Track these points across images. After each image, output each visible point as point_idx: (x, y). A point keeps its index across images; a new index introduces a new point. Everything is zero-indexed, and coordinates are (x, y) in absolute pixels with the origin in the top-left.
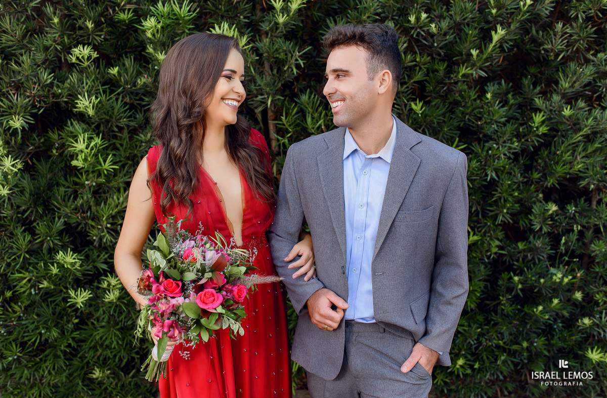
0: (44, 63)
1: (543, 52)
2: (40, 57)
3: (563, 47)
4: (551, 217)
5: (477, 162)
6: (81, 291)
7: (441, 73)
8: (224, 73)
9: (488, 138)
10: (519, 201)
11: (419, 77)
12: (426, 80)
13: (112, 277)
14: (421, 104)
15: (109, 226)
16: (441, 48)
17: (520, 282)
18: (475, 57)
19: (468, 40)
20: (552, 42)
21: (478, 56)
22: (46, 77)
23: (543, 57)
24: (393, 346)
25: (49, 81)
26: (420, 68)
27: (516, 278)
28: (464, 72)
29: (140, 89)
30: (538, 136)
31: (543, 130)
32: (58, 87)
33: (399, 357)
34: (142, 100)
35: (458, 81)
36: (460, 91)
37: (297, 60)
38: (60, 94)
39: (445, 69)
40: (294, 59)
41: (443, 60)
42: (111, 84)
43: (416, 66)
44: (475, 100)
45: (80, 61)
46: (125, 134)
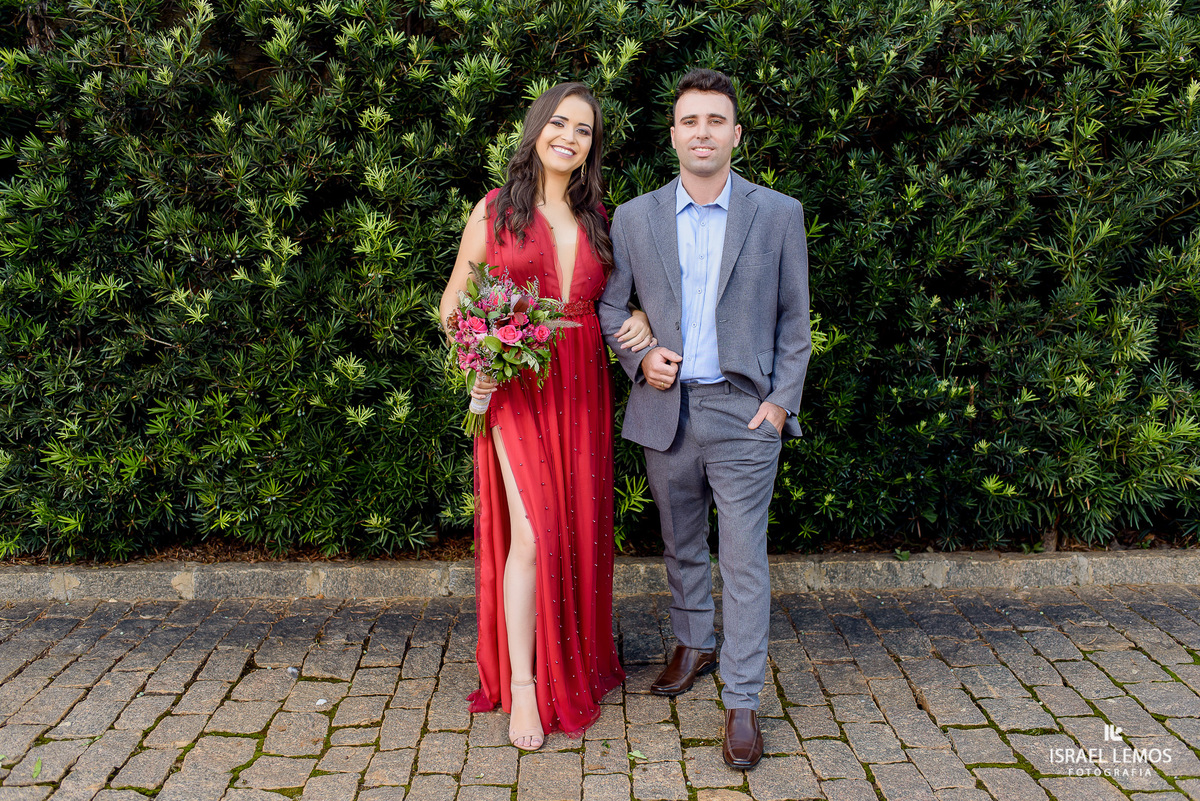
0: (323, 129)
1: (919, 114)
2: (320, 122)
3: (940, 107)
4: (935, 313)
5: (841, 242)
6: (362, 408)
7: (796, 139)
8: (552, 119)
9: (853, 215)
10: (894, 292)
11: (770, 142)
12: (778, 147)
13: (399, 391)
14: (773, 173)
15: (396, 328)
16: (795, 108)
17: (899, 393)
18: (834, 118)
19: (826, 98)
20: (927, 101)
21: (837, 117)
22: (327, 145)
23: (919, 120)
24: (738, 405)
25: (330, 151)
26: (771, 133)
27: (894, 390)
28: (823, 136)
29: (436, 160)
30: (913, 213)
31: (919, 204)
32: (340, 158)
33: (743, 415)
34: (438, 175)
35: (817, 148)
36: (819, 161)
37: (626, 123)
38: (342, 166)
39: (800, 133)
40: (622, 122)
41: (797, 123)
42: (403, 154)
43: (765, 130)
44: (837, 170)
45: (370, 126)
46: (416, 217)
